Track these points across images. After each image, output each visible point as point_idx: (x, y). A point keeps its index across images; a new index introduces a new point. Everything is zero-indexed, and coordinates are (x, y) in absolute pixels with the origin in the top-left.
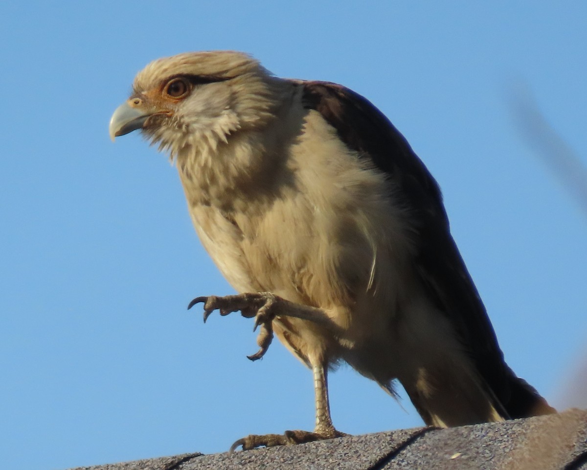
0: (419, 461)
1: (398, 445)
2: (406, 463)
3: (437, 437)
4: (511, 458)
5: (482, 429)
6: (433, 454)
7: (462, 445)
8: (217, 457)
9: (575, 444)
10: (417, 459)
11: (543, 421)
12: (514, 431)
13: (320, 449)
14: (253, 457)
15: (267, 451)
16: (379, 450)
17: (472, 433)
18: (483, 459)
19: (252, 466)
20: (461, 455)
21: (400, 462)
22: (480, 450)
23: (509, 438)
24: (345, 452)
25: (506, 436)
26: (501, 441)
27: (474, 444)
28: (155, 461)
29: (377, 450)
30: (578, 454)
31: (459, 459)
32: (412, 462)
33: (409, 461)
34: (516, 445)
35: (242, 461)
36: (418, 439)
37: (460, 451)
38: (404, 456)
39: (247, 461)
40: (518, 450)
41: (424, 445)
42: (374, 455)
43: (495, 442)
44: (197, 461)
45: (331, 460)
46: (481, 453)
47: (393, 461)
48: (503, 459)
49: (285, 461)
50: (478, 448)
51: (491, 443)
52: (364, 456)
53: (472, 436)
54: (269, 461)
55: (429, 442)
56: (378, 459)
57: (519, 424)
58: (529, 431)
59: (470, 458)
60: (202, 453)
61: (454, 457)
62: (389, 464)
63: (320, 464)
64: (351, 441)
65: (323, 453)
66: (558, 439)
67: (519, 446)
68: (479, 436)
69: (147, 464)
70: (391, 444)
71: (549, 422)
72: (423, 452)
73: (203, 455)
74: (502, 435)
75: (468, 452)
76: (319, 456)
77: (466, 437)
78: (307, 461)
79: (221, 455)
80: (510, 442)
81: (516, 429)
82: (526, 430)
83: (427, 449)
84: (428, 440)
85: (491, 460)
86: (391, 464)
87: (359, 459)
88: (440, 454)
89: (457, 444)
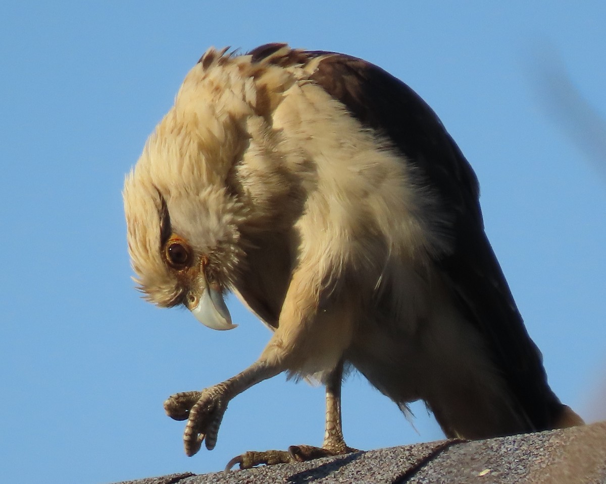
0: (443, 479)
1: (418, 460)
2: (427, 481)
3: (462, 451)
4: (548, 475)
5: (514, 442)
6: (459, 471)
7: (492, 460)
8: (211, 477)
10: (440, 476)
12: (551, 443)
14: (252, 477)
15: (267, 470)
16: (396, 466)
17: (502, 447)
18: (516, 476)
20: (491, 472)
21: (421, 481)
22: (513, 466)
23: (546, 452)
24: (358, 469)
25: (542, 449)
26: (536, 456)
27: (506, 459)
29: (394, 467)
31: (488, 476)
32: (435, 480)
33: (431, 480)
34: (554, 459)
35: (239, 481)
36: (441, 454)
37: (490, 467)
38: (425, 473)
39: (245, 481)
40: (556, 466)
41: (448, 461)
42: (390, 472)
43: (530, 456)
45: (341, 480)
46: (513, 469)
47: (412, 479)
48: (539, 476)
49: (288, 481)
50: (510, 464)
51: (524, 457)
52: (379, 474)
53: (503, 450)
54: (271, 481)
55: (454, 457)
56: (395, 477)
57: (557, 435)
58: (568, 444)
59: (502, 475)
60: (193, 473)
61: (482, 474)
64: (364, 457)
67: (557, 460)
68: (511, 449)
70: (410, 460)
72: (446, 469)
73: (194, 475)
74: (537, 449)
75: (498, 468)
76: (328, 474)
77: (496, 451)
78: (314, 480)
79: (215, 475)
80: (547, 456)
81: (554, 441)
82: (565, 442)
83: (451, 465)
84: (452, 455)
85: (525, 476)
87: (373, 478)
88: (467, 471)
89: (486, 459)
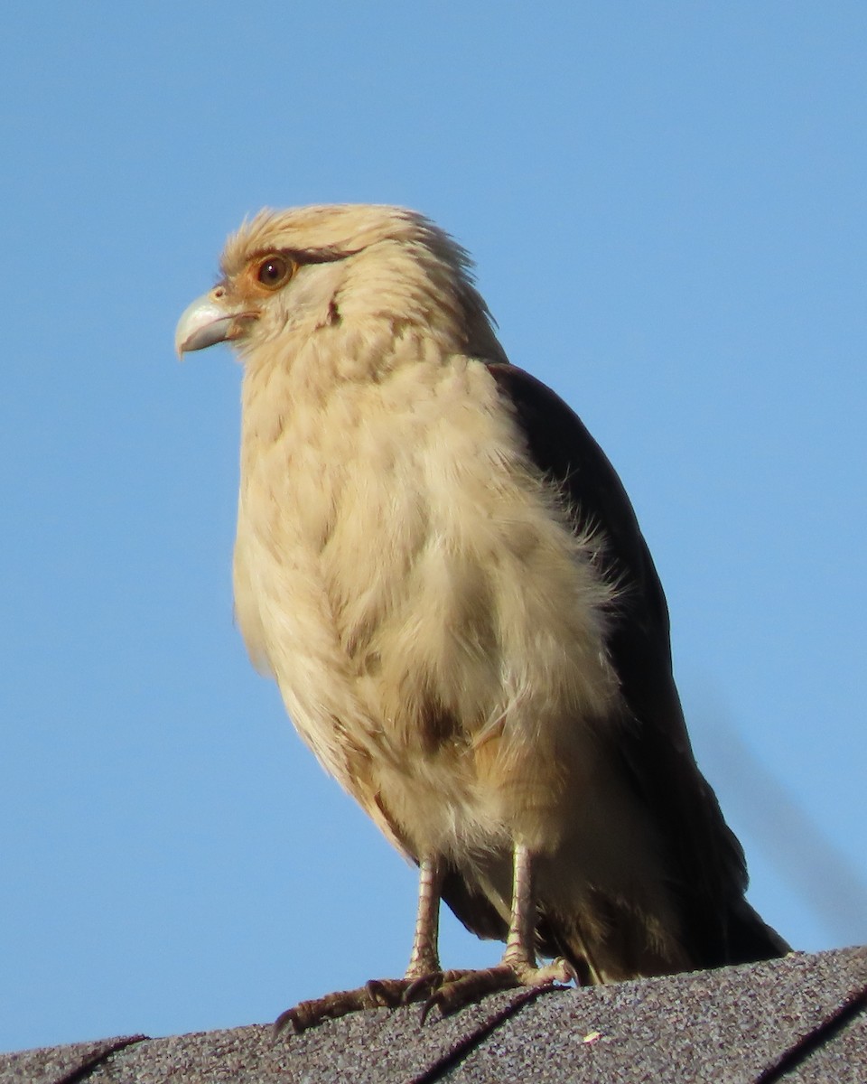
0: (528, 1048)
1: (490, 1018)
2: (504, 1050)
3: (557, 1005)
4: (687, 1041)
5: (636, 989)
6: (551, 1035)
7: (602, 1019)
8: (173, 1042)
9: (799, 1014)
10: (522, 1042)
11: (743, 975)
12: (692, 992)
13: (353, 1027)
14: (237, 1042)
15: (260, 1032)
16: (455, 1028)
17: (618, 998)
18: (638, 1043)
19: (235, 1059)
20: (601, 1036)
21: (494, 1050)
22: (634, 1027)
23: (684, 1006)
24: (398, 1032)
25: (678, 1002)
26: (669, 1011)
27: (623, 1017)
28: (65, 1050)
29: (453, 1028)
30: (805, 1033)
31: (598, 1044)
32: (515, 1049)
33: (509, 1048)
34: (696, 1018)
35: (216, 1049)
36: (525, 1008)
37: (599, 1029)
38: (500, 1038)
39: (226, 1049)
40: (699, 1027)
41: (536, 1019)
42: (447, 1037)
43: (660, 1012)
44: (139, 1049)
45: (372, 1047)
46: (634, 1032)
47: (481, 1047)
48: (674, 1043)
49: (292, 1049)
50: (630, 1024)
51: (652, 1014)
52: (431, 1038)
53: (619, 1002)
54: (265, 1049)
55: (544, 1013)
56: (455, 1045)
57: (701, 980)
58: (718, 993)
59: (617, 1041)
60: (146, 1035)
61: (588, 1039)
62: (474, 1052)
63: (354, 1054)
64: (408, 1013)
65: (358, 1033)
66: (771, 1007)
67: (701, 1018)
68: (631, 1002)
69: (50, 1056)
70: (477, 1017)
71: (752, 976)
72: (532, 1032)
73: (148, 1038)
74: (671, 1001)
75: (614, 1031)
76: (353, 1039)
77: (608, 1004)
78: (331, 1048)
79: (180, 1038)
80: (685, 1013)
81: (697, 988)
82: (713, 991)
83: (540, 1025)
84: (541, 1010)
85: (652, 1044)
86: (478, 1052)
87: (422, 1045)
88: (564, 1035)
89: (594, 1016)
